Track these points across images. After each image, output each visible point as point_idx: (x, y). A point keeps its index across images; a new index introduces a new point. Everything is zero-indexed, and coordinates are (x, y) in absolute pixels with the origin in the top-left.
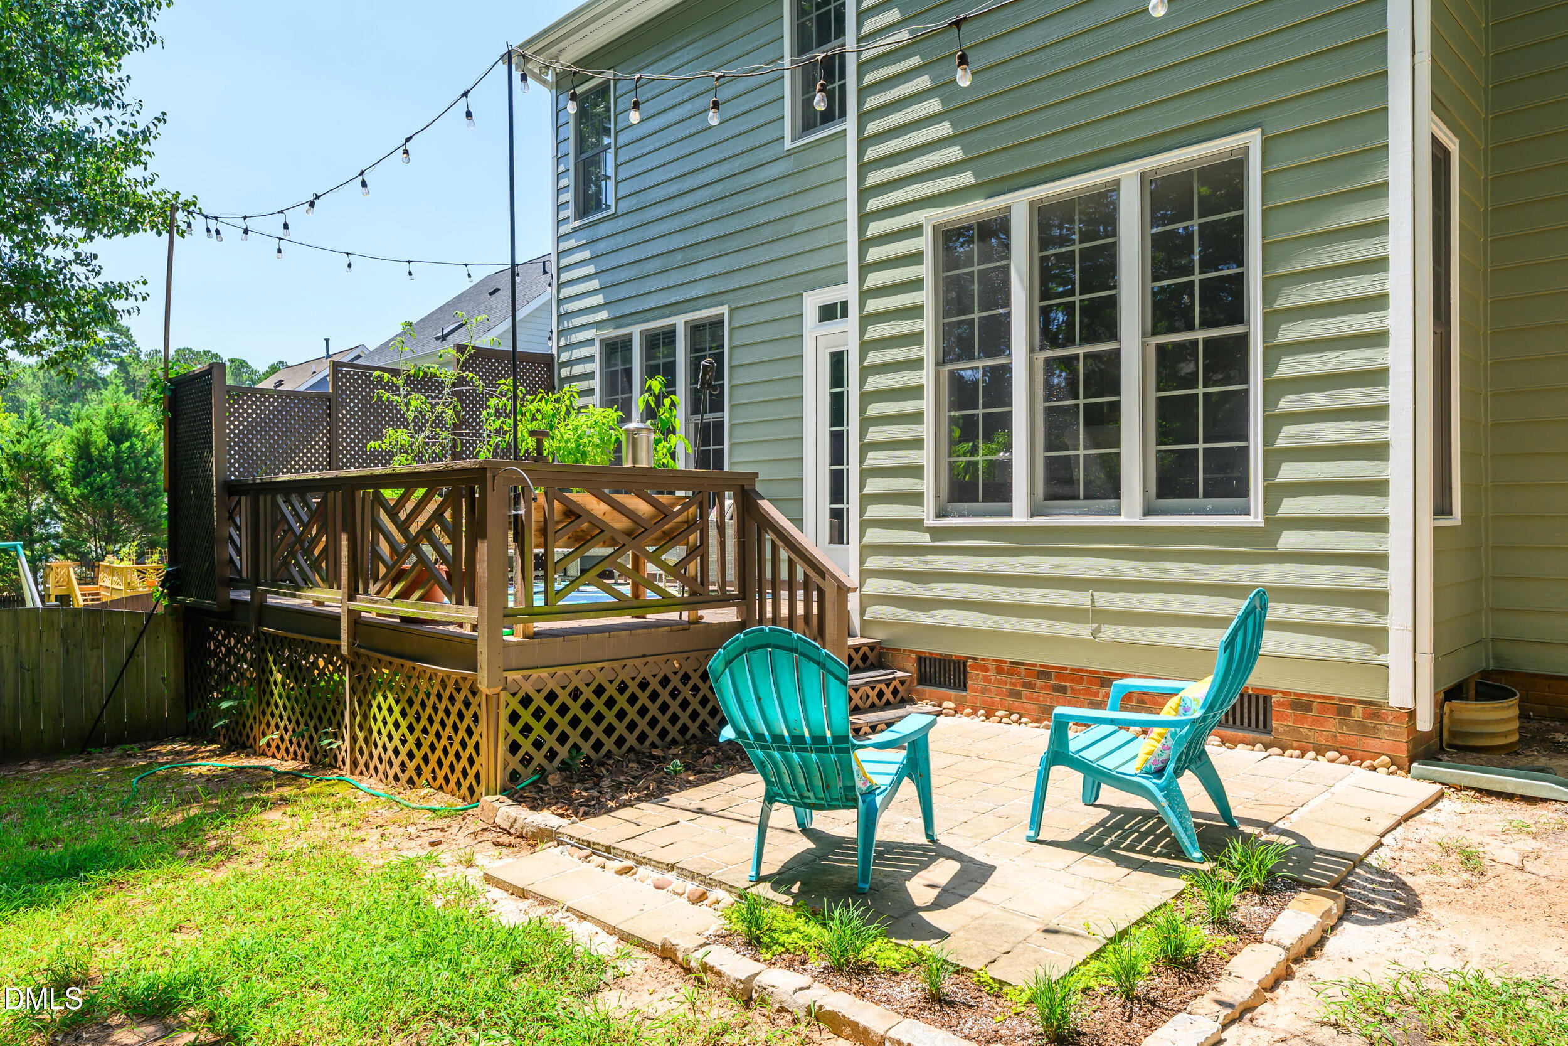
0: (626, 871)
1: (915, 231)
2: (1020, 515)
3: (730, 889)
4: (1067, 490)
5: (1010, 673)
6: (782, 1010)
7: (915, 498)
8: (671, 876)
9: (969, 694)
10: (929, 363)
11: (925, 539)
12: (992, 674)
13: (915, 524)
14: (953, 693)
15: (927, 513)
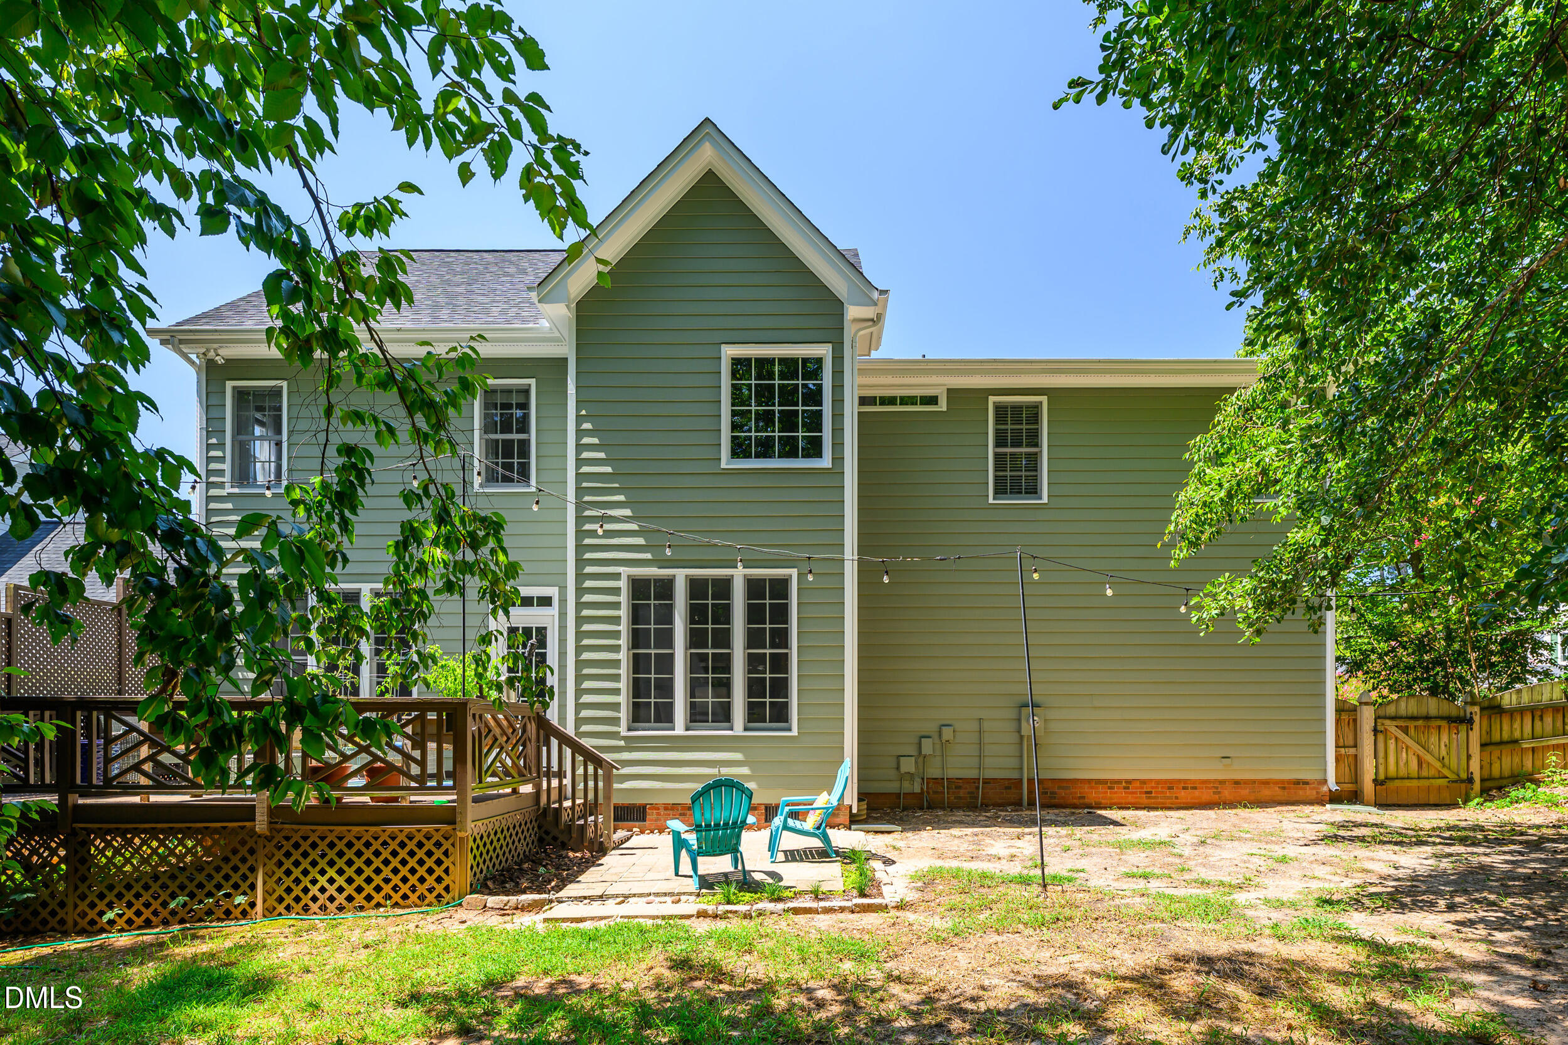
0: (623, 902)
1: (617, 577)
2: (679, 730)
3: (691, 894)
4: (704, 718)
5: (672, 809)
6: (772, 913)
7: (615, 721)
8: (651, 898)
9: (647, 823)
10: (624, 649)
11: (622, 743)
12: (662, 812)
13: (615, 735)
14: (637, 824)
15: (623, 730)
